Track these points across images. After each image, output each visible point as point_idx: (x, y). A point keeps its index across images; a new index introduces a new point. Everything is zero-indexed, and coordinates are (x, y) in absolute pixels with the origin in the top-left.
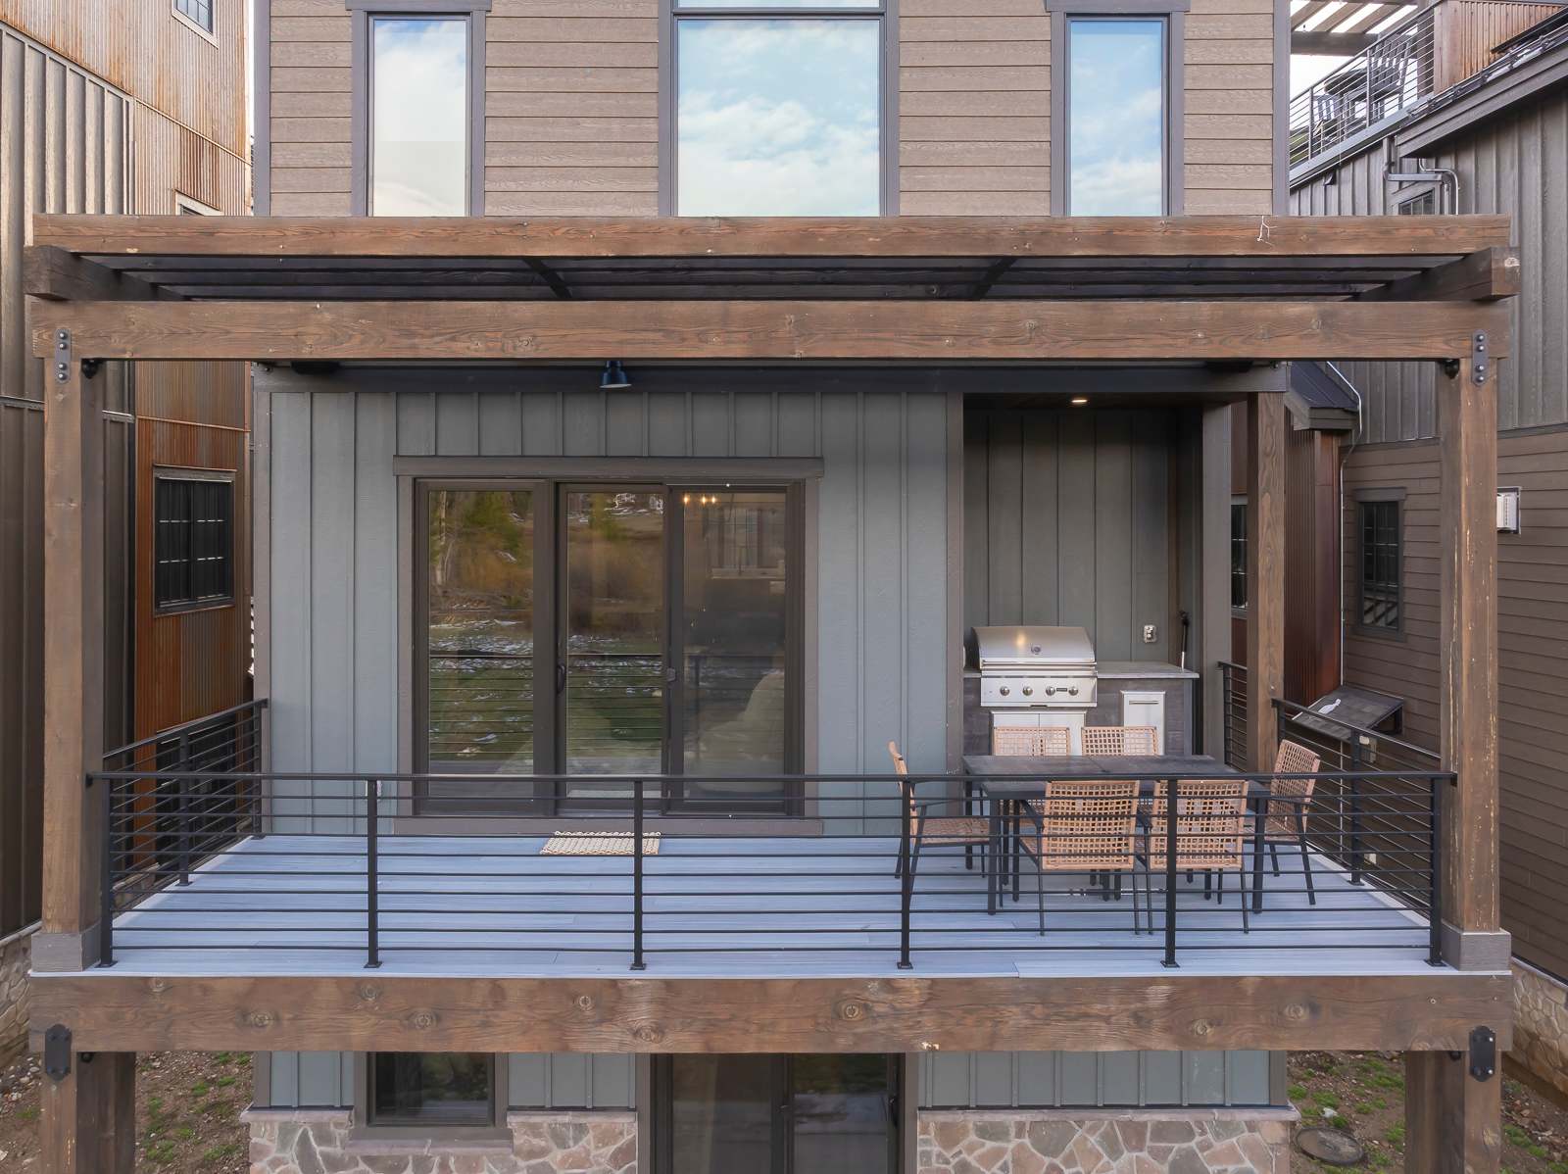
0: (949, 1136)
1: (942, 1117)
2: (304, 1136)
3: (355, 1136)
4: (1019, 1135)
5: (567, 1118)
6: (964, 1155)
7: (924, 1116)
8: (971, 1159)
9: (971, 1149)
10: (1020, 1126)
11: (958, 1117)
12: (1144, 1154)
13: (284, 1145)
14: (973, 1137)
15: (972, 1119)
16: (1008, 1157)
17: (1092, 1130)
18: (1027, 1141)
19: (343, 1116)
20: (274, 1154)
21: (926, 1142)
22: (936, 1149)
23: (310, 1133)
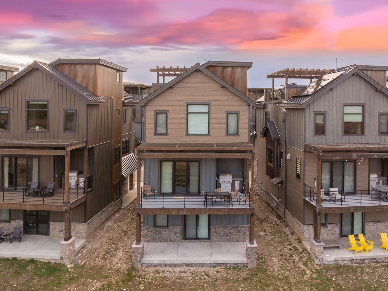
0: (214, 228)
1: (214, 226)
2: (148, 228)
3: (153, 228)
4: (221, 228)
5: (175, 226)
6: (216, 230)
7: (212, 226)
8: (217, 230)
9: (216, 229)
10: (222, 227)
11: (215, 226)
12: (234, 230)
13: (146, 229)
14: (217, 228)
15: (217, 226)
16: (220, 230)
17: (229, 227)
18: (222, 229)
19: (152, 226)
20: (145, 230)
21: (212, 229)
22: (213, 229)
23: (149, 228)
